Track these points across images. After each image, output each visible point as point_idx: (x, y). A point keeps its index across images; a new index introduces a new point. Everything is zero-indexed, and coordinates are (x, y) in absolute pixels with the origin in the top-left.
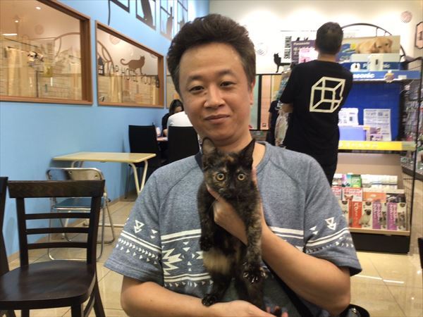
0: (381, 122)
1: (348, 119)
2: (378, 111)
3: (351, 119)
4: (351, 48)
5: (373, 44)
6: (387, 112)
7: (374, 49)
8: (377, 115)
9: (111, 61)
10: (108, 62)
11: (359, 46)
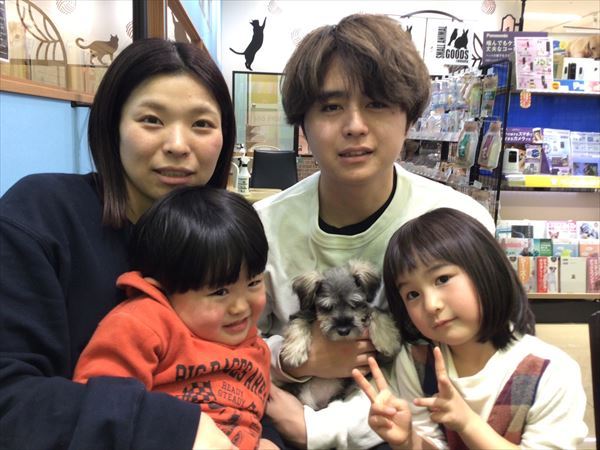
2: (587, 135)
3: (562, 145)
4: (561, 48)
5: (586, 43)
7: (586, 51)
8: (586, 140)
9: (60, 40)
10: (55, 42)
11: (570, 44)
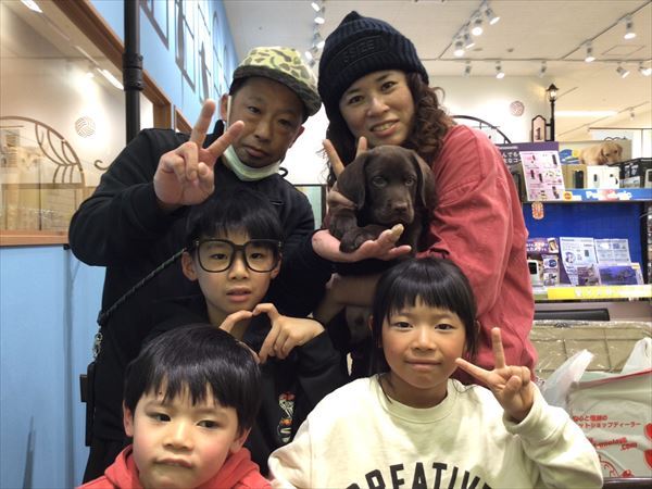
0: (618, 257)
1: (582, 254)
2: (613, 241)
4: (573, 156)
5: (599, 151)
6: (625, 243)
7: (601, 158)
8: (612, 247)
9: (78, 163)
10: (73, 164)
11: (583, 152)
